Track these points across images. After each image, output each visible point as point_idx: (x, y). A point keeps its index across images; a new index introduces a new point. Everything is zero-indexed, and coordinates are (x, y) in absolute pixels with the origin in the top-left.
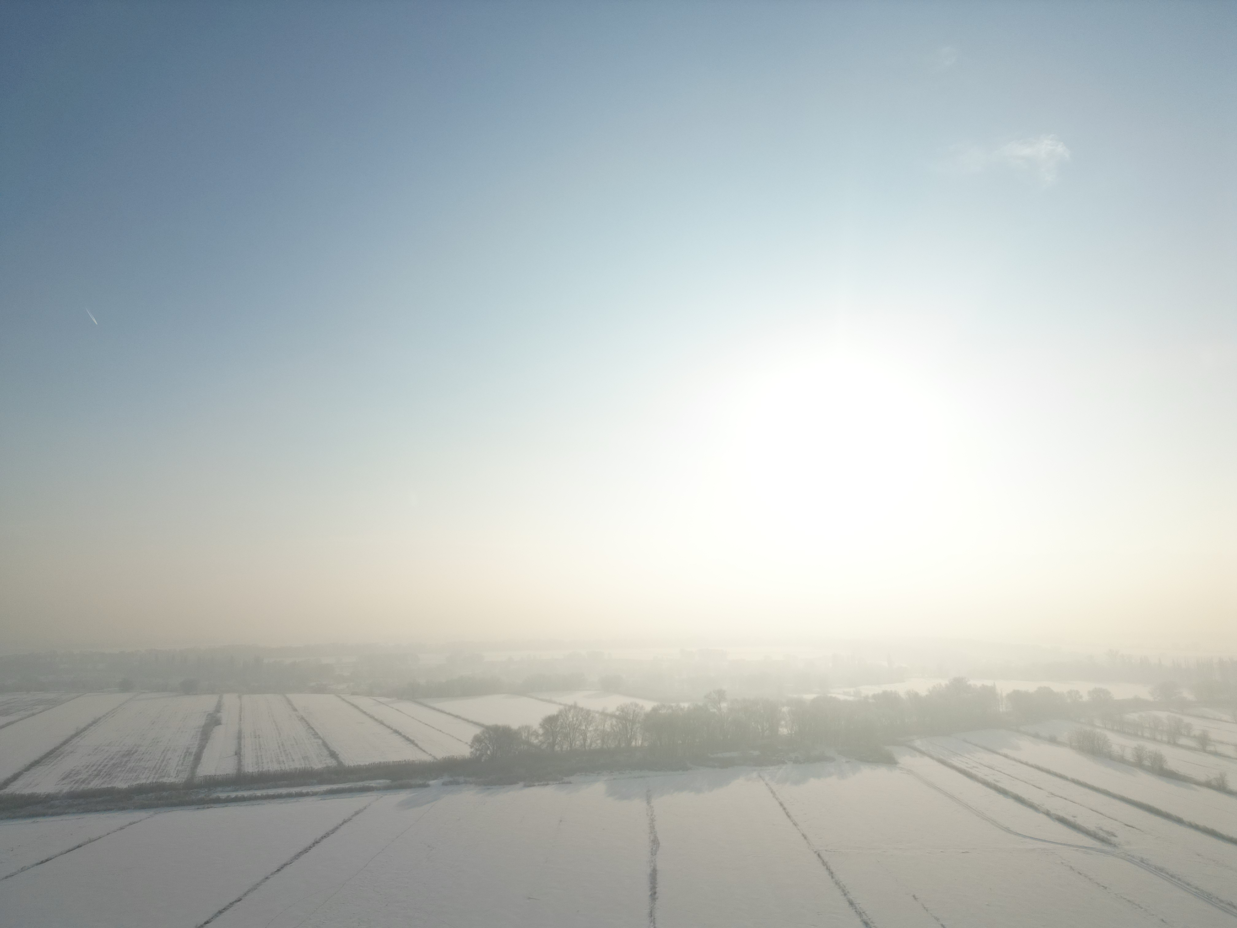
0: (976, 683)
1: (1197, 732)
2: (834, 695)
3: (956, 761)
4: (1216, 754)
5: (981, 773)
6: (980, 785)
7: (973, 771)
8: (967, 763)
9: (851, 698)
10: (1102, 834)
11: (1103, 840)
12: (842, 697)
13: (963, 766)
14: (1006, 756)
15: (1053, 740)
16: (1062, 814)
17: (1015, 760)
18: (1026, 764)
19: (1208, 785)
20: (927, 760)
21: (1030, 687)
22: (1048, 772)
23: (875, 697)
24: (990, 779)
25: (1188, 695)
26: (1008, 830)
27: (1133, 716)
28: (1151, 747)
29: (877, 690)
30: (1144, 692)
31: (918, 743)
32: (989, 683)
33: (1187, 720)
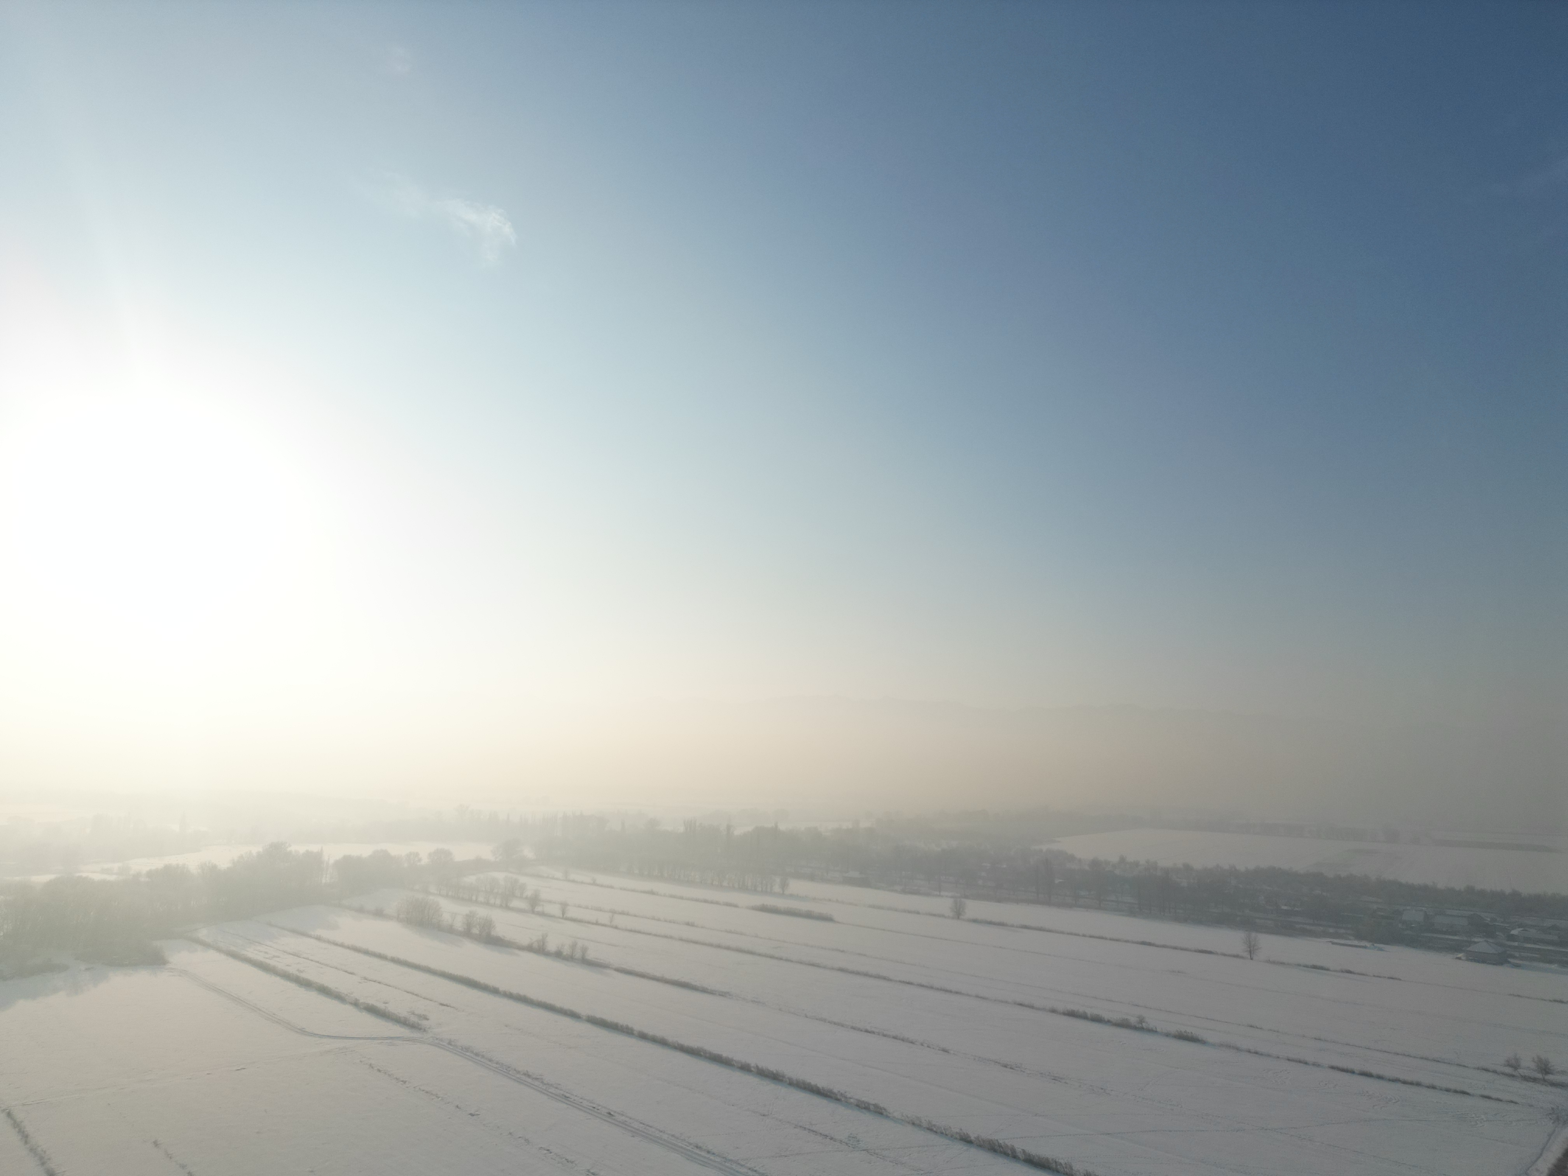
0: (299, 848)
1: (529, 893)
2: (84, 875)
3: (251, 952)
4: (543, 914)
5: (283, 963)
6: (278, 979)
7: (272, 963)
8: (266, 953)
9: (112, 878)
10: (413, 1019)
11: (413, 1026)
12: (97, 877)
13: (260, 957)
14: (318, 939)
15: (379, 914)
16: (371, 1002)
17: (329, 942)
18: (342, 945)
19: (530, 949)
20: (212, 954)
21: (364, 851)
22: (366, 952)
23: (150, 874)
24: (292, 970)
25: (528, 853)
26: (303, 1032)
27: (470, 879)
28: (482, 912)
29: (156, 864)
30: (485, 851)
31: (203, 933)
32: (314, 848)
33: (523, 880)
